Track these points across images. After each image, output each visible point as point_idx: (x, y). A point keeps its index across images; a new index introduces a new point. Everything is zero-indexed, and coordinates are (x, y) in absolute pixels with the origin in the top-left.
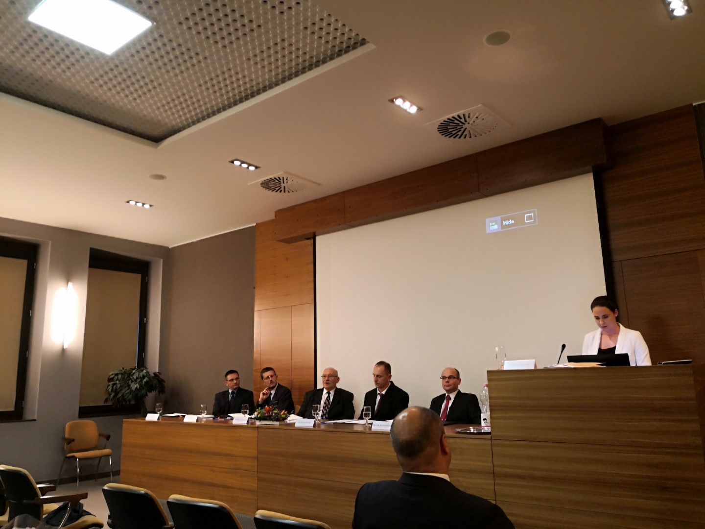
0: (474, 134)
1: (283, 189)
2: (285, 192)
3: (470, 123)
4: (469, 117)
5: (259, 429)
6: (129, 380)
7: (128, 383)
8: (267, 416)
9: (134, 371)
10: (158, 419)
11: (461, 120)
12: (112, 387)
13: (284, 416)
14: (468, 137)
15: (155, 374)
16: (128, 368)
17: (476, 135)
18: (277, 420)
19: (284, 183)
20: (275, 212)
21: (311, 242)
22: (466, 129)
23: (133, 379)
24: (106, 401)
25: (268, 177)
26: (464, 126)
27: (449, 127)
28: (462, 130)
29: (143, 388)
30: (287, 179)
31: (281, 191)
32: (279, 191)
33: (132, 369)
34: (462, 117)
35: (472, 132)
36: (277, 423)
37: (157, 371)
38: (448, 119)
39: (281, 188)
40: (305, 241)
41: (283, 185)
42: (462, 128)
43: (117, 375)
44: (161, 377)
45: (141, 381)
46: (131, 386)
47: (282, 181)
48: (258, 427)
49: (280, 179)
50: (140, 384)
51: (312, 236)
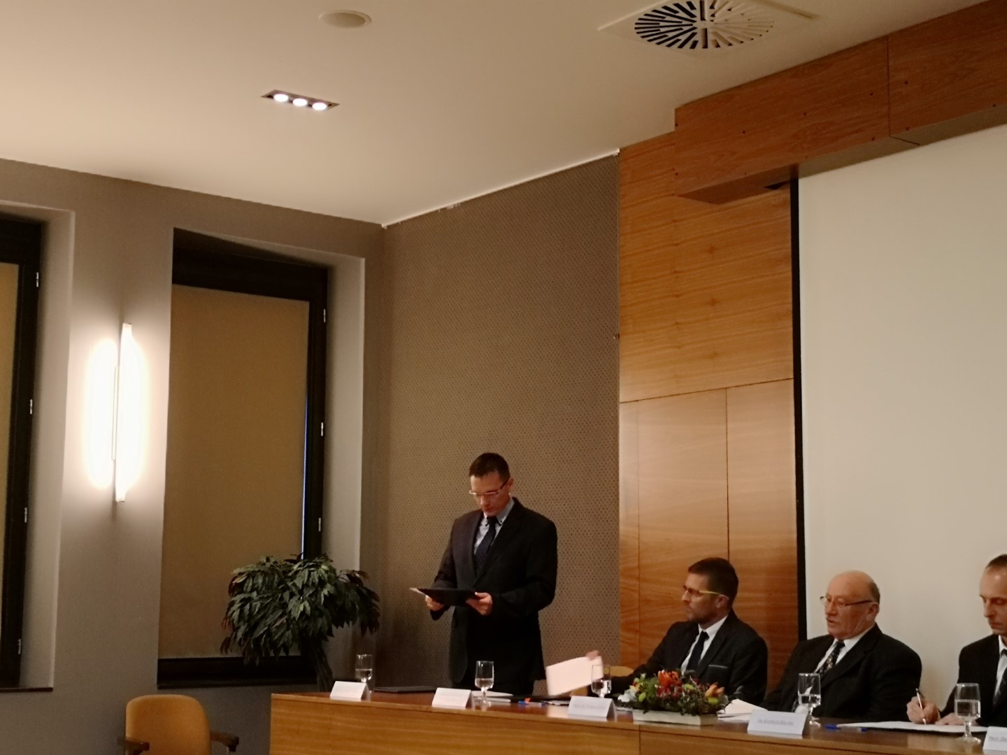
1: (699, 37)
2: (706, 46)
5: (644, 737)
6: (284, 590)
7: (282, 598)
8: (667, 700)
9: (296, 567)
10: (364, 697)
12: (242, 608)
13: (713, 701)
15: (351, 575)
16: (281, 557)
18: (695, 712)
19: (703, 19)
20: (677, 110)
21: (785, 194)
23: (294, 590)
24: (226, 645)
25: (657, 5)
29: (321, 615)
30: (712, 7)
31: (694, 45)
32: (690, 43)
33: (292, 561)
36: (695, 721)
37: (357, 569)
39: (694, 35)
40: (764, 195)
41: (699, 24)
43: (251, 575)
44: (366, 584)
45: (316, 594)
46: (290, 607)
47: (697, 12)
48: (641, 730)
49: (692, 7)
50: (314, 602)
51: (788, 178)
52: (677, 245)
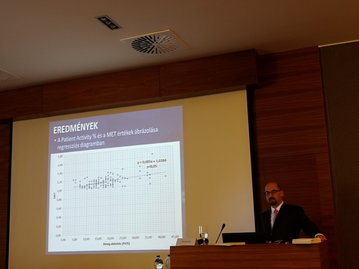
0: (160, 51)
3: (158, 43)
4: (158, 38)
11: (151, 40)
14: (154, 52)
17: (162, 51)
22: (154, 46)
26: (153, 45)
27: (141, 44)
28: (151, 47)
34: (153, 37)
35: (158, 49)
38: (142, 38)
42: (152, 45)
51: (9, 121)
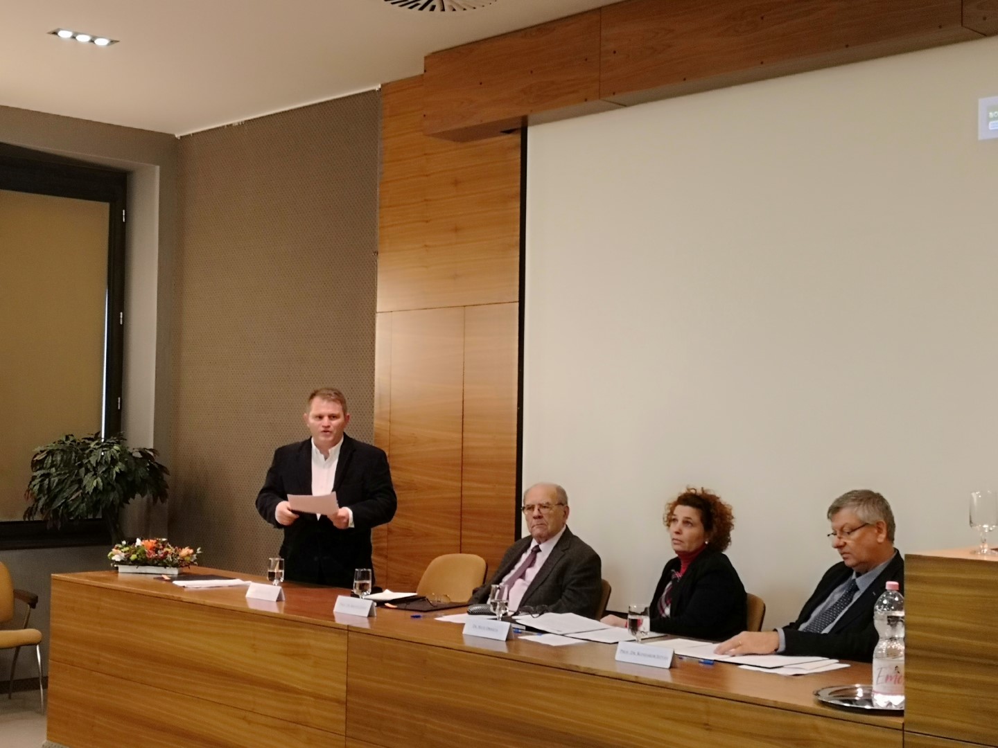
1: (436, 3)
2: (443, 10)
6: (81, 466)
7: (78, 475)
9: (92, 445)
12: (42, 481)
15: (142, 452)
16: (79, 437)
20: (426, 58)
21: (515, 139)
23: (89, 466)
24: (30, 512)
29: (113, 489)
31: (433, 8)
32: (429, 6)
33: (89, 439)
37: (151, 446)
39: (431, 1)
40: (499, 138)
43: (51, 453)
44: (157, 460)
45: (108, 471)
46: (85, 482)
48: (348, 630)
50: (106, 478)
51: (519, 126)
52: (427, 176)
